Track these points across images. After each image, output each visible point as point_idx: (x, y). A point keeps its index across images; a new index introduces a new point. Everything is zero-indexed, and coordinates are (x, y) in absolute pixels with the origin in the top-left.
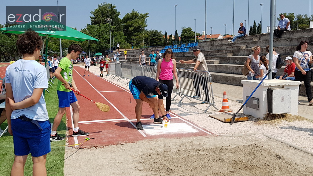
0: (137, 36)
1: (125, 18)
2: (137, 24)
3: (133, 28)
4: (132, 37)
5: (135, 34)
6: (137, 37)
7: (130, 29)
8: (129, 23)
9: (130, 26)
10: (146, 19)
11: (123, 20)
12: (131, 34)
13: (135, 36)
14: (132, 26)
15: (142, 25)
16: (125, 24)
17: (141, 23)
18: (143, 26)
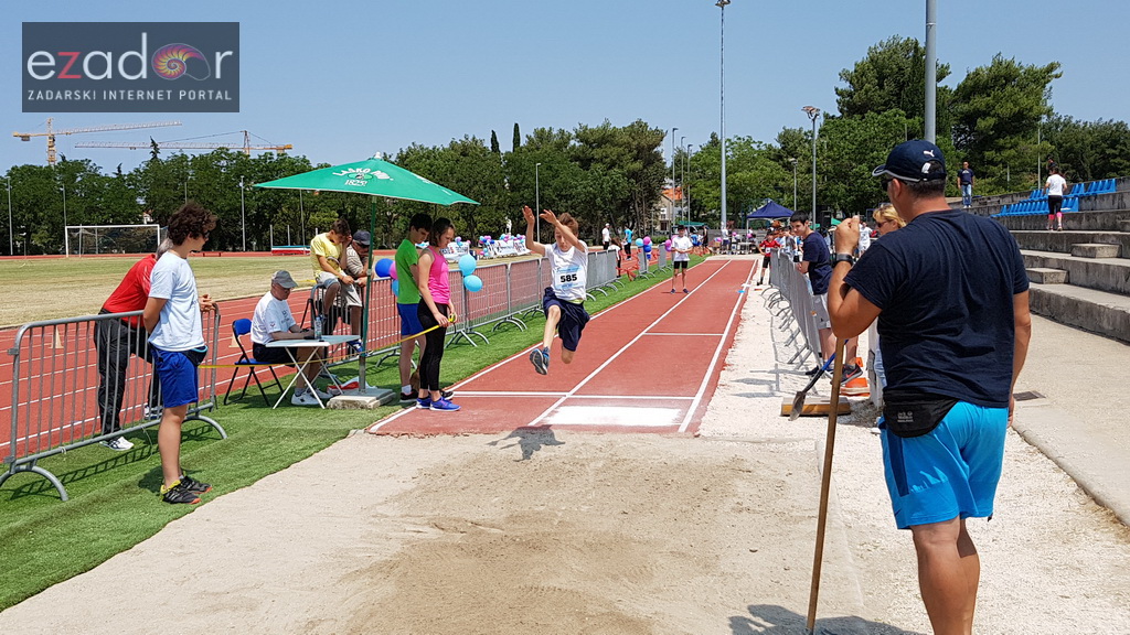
0: (1010, 148)
1: (965, 86)
2: (1010, 105)
3: (991, 121)
4: (987, 153)
5: (1001, 141)
6: (1006, 153)
7: (982, 124)
8: (979, 102)
9: (985, 114)
10: (1048, 86)
11: (956, 93)
12: (986, 142)
13: (1000, 149)
14: (989, 115)
15: (1031, 109)
16: (965, 107)
17: (1025, 102)
18: (1032, 114)
